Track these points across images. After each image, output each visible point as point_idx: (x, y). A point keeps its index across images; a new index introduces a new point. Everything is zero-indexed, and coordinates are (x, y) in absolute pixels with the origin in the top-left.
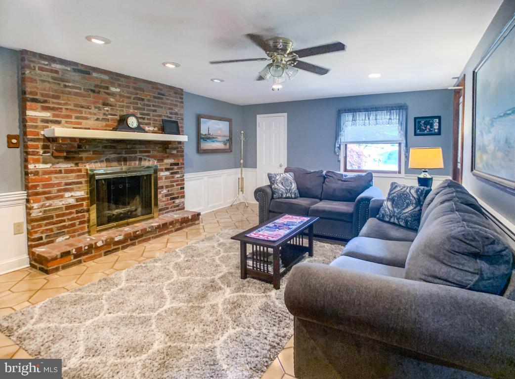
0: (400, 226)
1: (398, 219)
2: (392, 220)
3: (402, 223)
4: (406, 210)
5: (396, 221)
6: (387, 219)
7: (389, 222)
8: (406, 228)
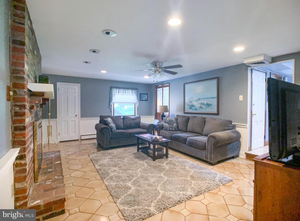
0: (173, 130)
1: (172, 128)
2: (170, 129)
3: (174, 129)
4: (174, 125)
5: (172, 129)
6: (168, 129)
7: (169, 130)
8: (175, 130)
